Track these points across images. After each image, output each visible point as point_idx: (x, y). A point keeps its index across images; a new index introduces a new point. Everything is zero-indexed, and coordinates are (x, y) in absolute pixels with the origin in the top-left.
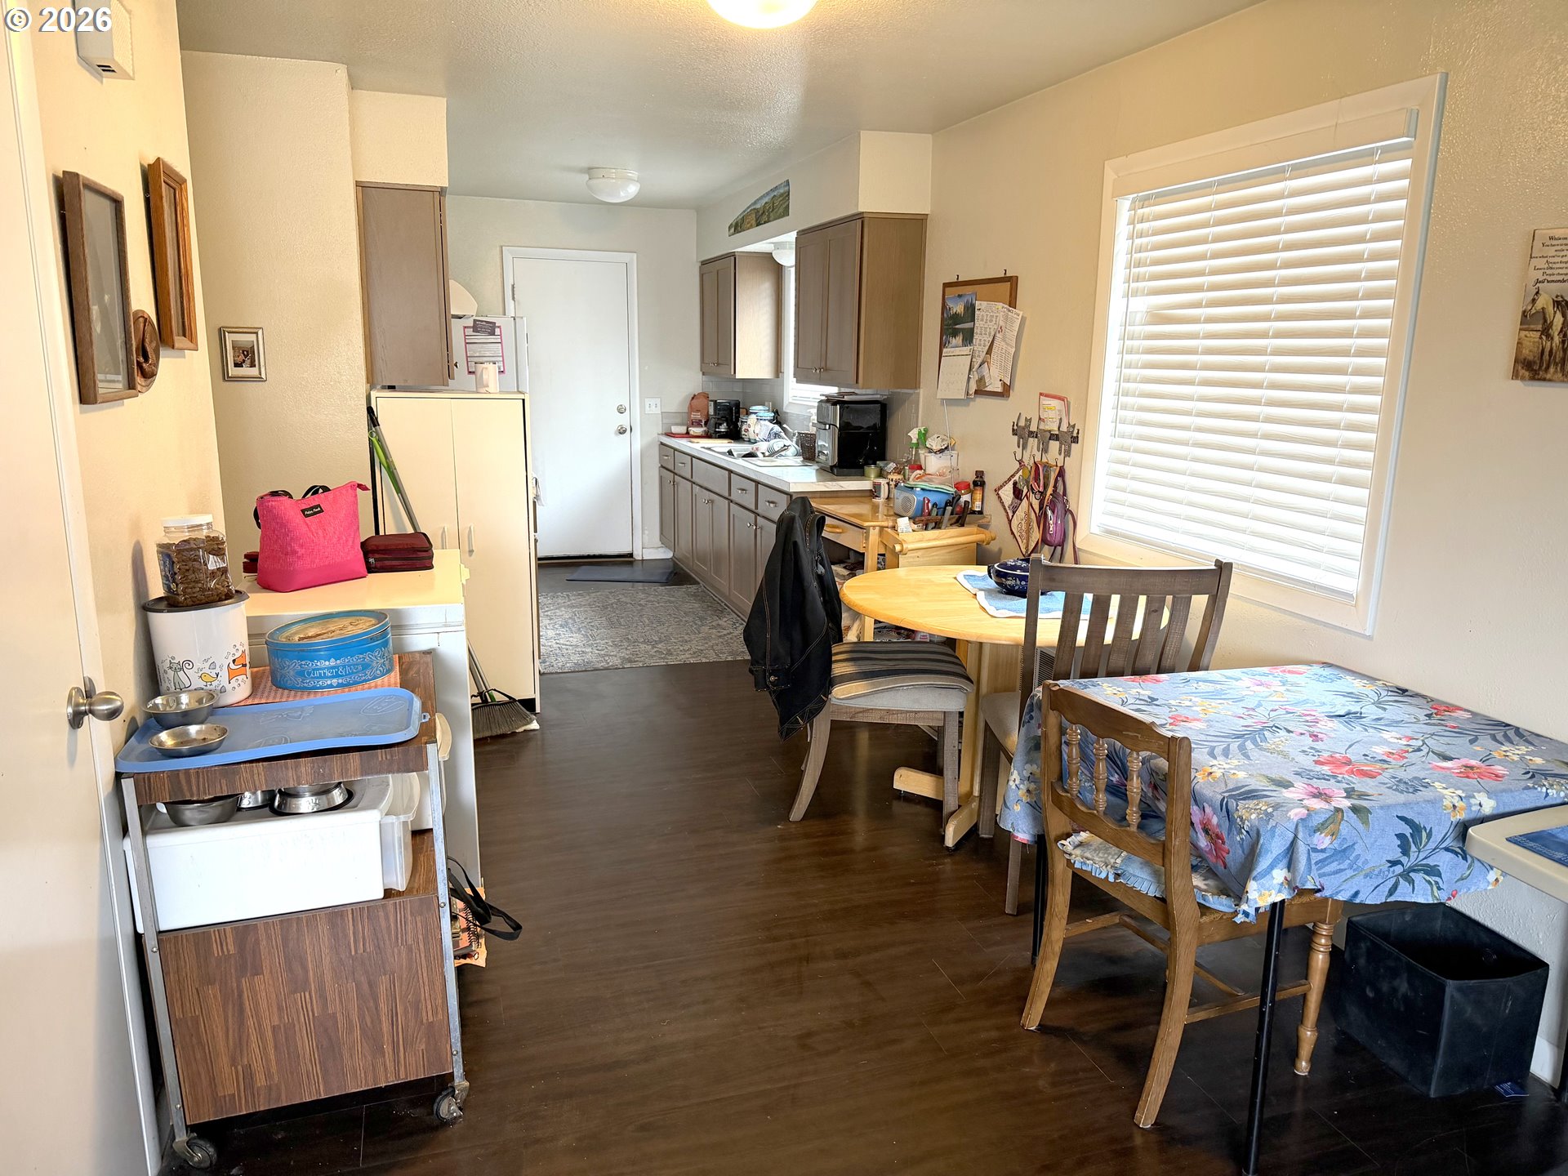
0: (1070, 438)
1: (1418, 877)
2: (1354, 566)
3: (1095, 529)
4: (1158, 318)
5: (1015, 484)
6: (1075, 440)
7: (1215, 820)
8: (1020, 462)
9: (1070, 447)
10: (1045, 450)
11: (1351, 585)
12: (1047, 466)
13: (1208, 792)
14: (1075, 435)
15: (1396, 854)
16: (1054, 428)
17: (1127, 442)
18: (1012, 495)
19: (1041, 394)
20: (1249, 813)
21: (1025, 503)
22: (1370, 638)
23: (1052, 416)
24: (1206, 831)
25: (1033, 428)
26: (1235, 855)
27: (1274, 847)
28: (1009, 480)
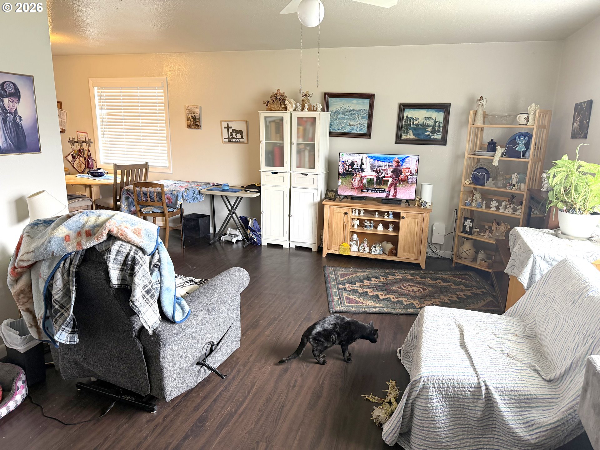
0: (90, 142)
1: (195, 199)
2: (167, 162)
3: (102, 163)
4: (109, 114)
5: (72, 155)
6: (92, 142)
7: (169, 196)
8: (73, 149)
9: (90, 144)
10: (82, 145)
11: (167, 165)
12: (83, 149)
13: (167, 192)
14: (91, 141)
15: (193, 196)
16: (84, 140)
17: (107, 142)
18: (72, 158)
19: (77, 132)
20: (175, 193)
21: (78, 160)
22: (172, 173)
23: (83, 137)
24: (167, 198)
25: (76, 140)
26: (173, 200)
27: (180, 195)
28: (70, 154)
